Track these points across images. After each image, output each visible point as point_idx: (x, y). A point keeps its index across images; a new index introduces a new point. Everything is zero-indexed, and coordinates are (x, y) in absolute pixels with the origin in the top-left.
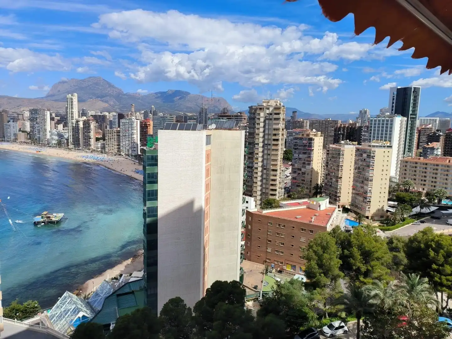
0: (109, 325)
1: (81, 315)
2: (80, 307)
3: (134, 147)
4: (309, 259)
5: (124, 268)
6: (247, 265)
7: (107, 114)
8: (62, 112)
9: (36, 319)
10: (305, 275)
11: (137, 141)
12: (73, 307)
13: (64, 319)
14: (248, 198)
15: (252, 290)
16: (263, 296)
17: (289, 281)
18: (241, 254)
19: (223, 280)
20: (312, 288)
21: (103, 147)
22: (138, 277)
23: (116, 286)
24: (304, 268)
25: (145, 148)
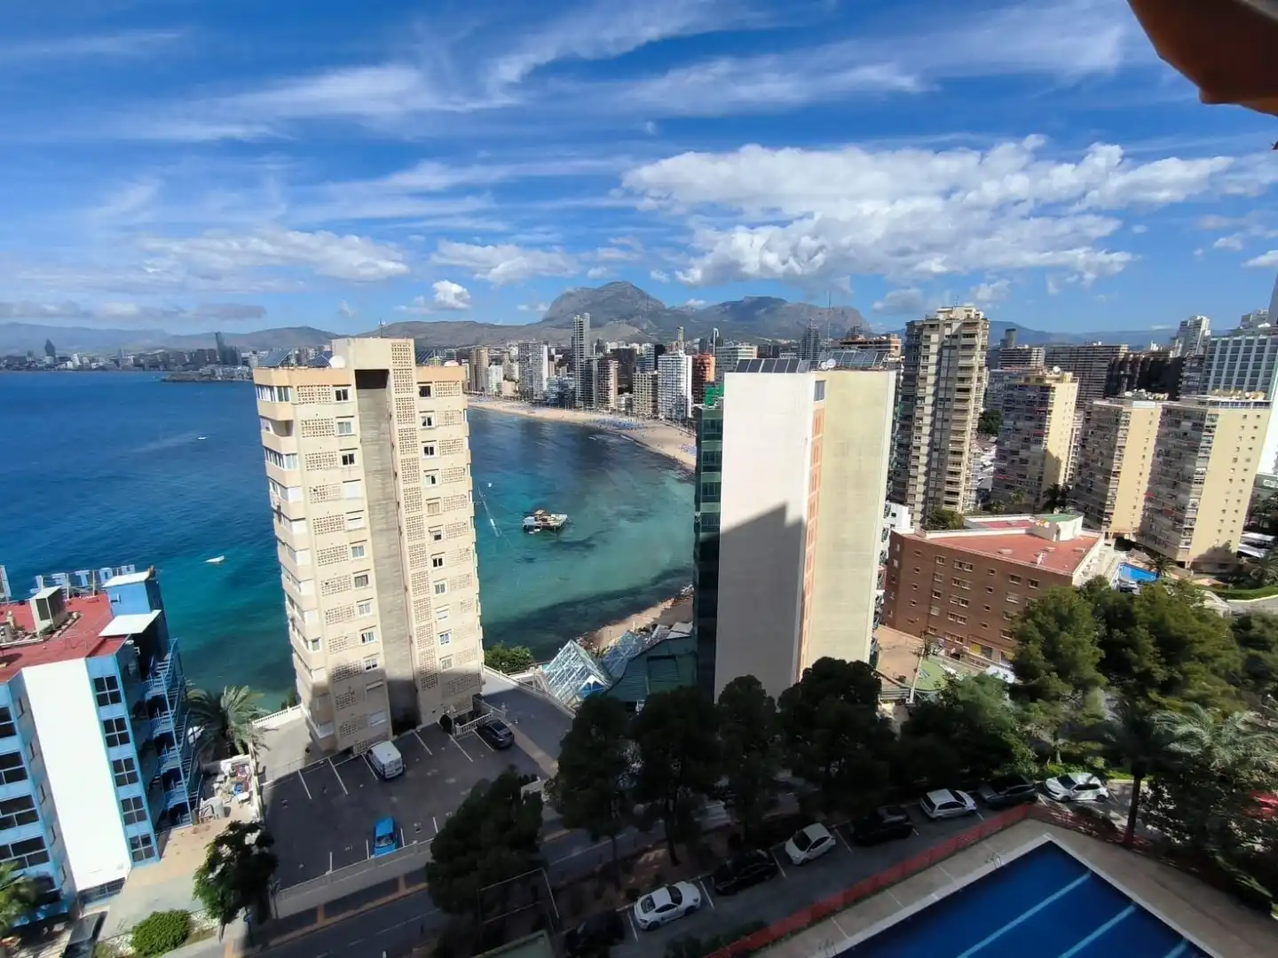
0: (635, 704)
1: (591, 679)
2: (590, 667)
3: (681, 404)
4: (1023, 638)
5: (660, 614)
6: (887, 635)
7: (636, 346)
8: (566, 345)
9: (527, 675)
10: (1012, 670)
11: (686, 393)
12: (580, 666)
13: (567, 683)
14: (895, 507)
15: (895, 683)
16: (916, 697)
17: (976, 675)
18: (876, 613)
19: (837, 658)
20: (1029, 698)
21: (630, 405)
22: (682, 633)
23: (647, 643)
24: (1010, 655)
25: (700, 406)
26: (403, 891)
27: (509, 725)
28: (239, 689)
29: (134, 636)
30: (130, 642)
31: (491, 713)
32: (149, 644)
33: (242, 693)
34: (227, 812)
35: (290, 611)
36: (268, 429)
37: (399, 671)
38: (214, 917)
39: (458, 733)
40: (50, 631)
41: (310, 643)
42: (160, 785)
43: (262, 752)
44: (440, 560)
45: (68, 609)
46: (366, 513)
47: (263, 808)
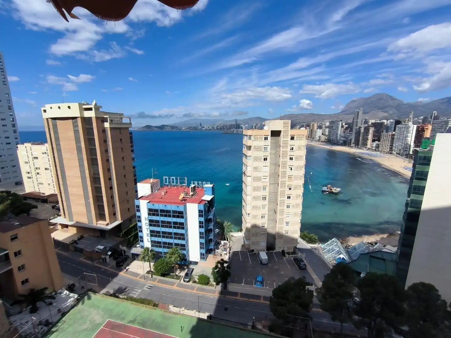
0: (361, 273)
1: (342, 256)
2: (341, 251)
3: (407, 147)
5: (380, 239)
7: (385, 121)
8: (350, 121)
9: (315, 246)
11: (411, 143)
12: (338, 249)
13: (330, 254)
21: (378, 146)
22: (391, 251)
23: (371, 249)
26: (262, 301)
27: (305, 261)
28: (228, 222)
29: (208, 201)
30: (207, 202)
31: (299, 255)
32: (211, 203)
33: (229, 224)
34: (221, 255)
35: (243, 203)
36: (245, 148)
37: (271, 231)
38: (215, 282)
39: (287, 258)
40: (192, 195)
41: (247, 214)
42: (209, 241)
43: (231, 242)
44: (290, 197)
45: (196, 191)
46: (268, 178)
47: (229, 258)
